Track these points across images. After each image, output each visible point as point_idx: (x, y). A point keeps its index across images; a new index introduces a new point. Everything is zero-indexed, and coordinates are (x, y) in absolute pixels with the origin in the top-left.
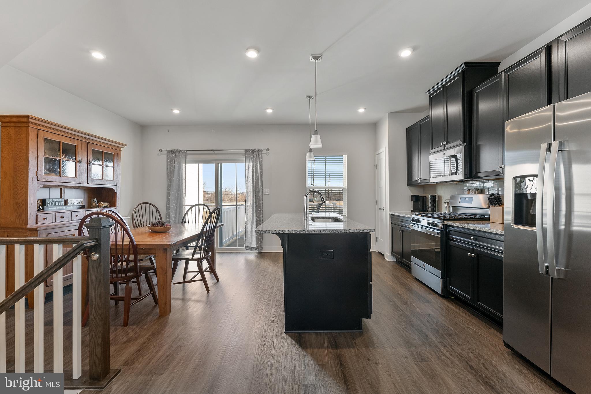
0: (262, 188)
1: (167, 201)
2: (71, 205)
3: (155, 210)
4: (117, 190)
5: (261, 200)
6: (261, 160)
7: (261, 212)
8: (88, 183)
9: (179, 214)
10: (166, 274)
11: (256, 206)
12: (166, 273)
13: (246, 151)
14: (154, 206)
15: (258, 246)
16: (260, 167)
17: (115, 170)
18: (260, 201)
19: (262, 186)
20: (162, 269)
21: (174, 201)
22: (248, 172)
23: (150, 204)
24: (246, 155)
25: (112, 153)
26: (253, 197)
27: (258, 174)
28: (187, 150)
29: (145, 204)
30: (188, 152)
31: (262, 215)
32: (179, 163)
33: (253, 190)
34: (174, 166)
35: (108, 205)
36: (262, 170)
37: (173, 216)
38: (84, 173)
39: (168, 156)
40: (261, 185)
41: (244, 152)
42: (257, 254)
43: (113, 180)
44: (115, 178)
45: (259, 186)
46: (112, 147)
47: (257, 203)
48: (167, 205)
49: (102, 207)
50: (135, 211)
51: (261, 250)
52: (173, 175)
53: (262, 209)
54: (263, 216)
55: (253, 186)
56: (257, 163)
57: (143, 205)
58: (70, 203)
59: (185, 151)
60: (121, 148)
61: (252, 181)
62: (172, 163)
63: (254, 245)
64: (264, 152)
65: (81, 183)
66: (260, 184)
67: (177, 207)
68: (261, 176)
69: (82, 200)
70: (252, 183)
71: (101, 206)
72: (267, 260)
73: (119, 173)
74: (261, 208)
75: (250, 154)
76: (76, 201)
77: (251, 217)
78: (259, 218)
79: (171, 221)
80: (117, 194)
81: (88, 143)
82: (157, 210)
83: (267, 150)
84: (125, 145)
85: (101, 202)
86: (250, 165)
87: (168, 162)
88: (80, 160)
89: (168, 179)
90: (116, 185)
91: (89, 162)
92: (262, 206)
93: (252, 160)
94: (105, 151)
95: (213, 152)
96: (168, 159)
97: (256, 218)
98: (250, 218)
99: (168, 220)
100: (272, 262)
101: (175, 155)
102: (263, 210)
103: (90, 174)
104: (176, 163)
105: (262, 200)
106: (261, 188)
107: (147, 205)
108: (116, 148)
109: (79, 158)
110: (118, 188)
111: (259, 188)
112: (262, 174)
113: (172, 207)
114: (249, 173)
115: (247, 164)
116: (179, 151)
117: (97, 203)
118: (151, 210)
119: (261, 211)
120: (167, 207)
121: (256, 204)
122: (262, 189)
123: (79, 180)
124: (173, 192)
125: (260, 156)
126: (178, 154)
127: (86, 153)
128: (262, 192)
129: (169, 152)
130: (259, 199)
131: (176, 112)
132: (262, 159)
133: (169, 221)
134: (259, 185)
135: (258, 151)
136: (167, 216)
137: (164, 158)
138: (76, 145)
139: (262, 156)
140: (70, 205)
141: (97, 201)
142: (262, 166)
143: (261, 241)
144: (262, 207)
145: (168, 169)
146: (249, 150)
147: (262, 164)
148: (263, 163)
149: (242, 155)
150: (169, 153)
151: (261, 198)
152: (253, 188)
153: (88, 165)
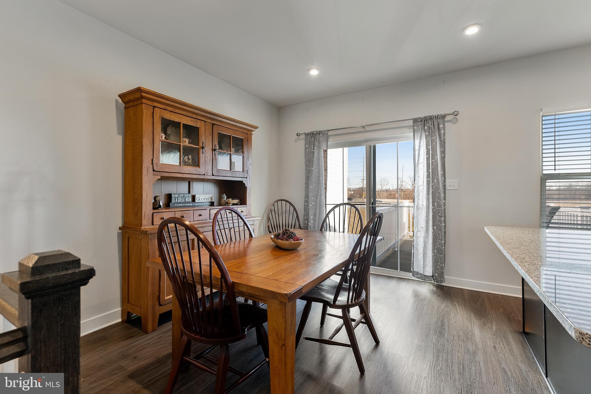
0: (445, 178)
1: (305, 198)
2: (200, 201)
3: (292, 209)
4: (248, 184)
5: (442, 199)
6: (443, 132)
7: (443, 219)
8: (213, 175)
9: (319, 215)
10: (284, 348)
11: (433, 209)
12: (284, 345)
13: (415, 121)
14: (291, 204)
15: (437, 275)
16: (441, 144)
17: (245, 159)
18: (440, 200)
19: (444, 175)
20: (277, 335)
21: (312, 199)
22: (419, 154)
23: (286, 201)
24: (415, 128)
25: (242, 138)
26: (428, 194)
27: (437, 156)
28: (328, 131)
29: (282, 201)
30: (330, 133)
31: (444, 224)
32: (319, 148)
33: (428, 182)
34: (313, 152)
35: (238, 202)
36: (444, 148)
37: (312, 217)
38: (209, 162)
39: (306, 140)
40: (442, 174)
41: (411, 123)
42: (435, 289)
43: (243, 171)
44: (245, 169)
45: (438, 176)
46: (241, 130)
47: (436, 204)
48: (305, 203)
49: (231, 205)
50: (271, 209)
51: (442, 282)
52: (311, 165)
53: (445, 213)
54: (445, 226)
55: (428, 176)
56: (435, 138)
57: (280, 202)
58: (198, 199)
59: (327, 132)
60: (252, 131)
61: (426, 168)
62: (311, 148)
63: (429, 271)
64: (447, 118)
65: (204, 175)
66: (440, 172)
67: (316, 206)
68: (443, 159)
69: (211, 196)
70: (425, 171)
71: (230, 203)
72: (459, 305)
73: (250, 163)
74: (443, 213)
75: (423, 124)
76: (205, 197)
77: (424, 226)
78: (440, 229)
79: (310, 224)
80: (248, 189)
81: (213, 124)
82: (294, 209)
83: (455, 114)
84: (256, 128)
85: (229, 198)
86: (422, 142)
87: (306, 148)
88: (204, 145)
89: (306, 169)
90: (247, 178)
91: (214, 148)
92: (445, 209)
93: (427, 133)
94: (233, 135)
95: (364, 130)
96: (306, 145)
97: (433, 229)
98: (422, 228)
99: (306, 222)
100: (472, 315)
101: (315, 138)
102: (445, 216)
103: (216, 164)
104: (315, 148)
105: (445, 200)
106: (443, 178)
107: (284, 203)
108: (246, 132)
109: (203, 143)
110: (248, 181)
111: (438, 179)
112: (445, 155)
113: (311, 205)
114: (420, 156)
115: (417, 142)
116: (319, 133)
117: (227, 199)
118: (288, 208)
119: (441, 217)
120: (305, 205)
121: (433, 205)
122: (445, 181)
123: (201, 170)
124: (312, 187)
125: (441, 126)
126: (317, 137)
127: (210, 137)
128: (445, 186)
129: (307, 135)
130: (439, 198)
131: (314, 72)
132: (444, 130)
133: (307, 224)
134: (438, 173)
135: (437, 117)
136: (305, 217)
137: (301, 144)
138: (199, 128)
139: (444, 125)
140: (198, 201)
141: (226, 197)
142: (444, 143)
143: (442, 268)
144: (443, 211)
145: (306, 158)
146: (420, 118)
147: (444, 139)
148: (446, 137)
149: (408, 129)
150: (307, 137)
151: (442, 195)
152: (429, 179)
153: (214, 152)
